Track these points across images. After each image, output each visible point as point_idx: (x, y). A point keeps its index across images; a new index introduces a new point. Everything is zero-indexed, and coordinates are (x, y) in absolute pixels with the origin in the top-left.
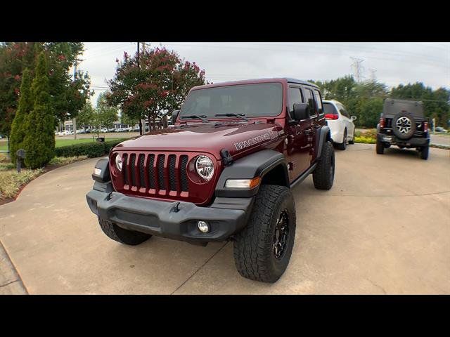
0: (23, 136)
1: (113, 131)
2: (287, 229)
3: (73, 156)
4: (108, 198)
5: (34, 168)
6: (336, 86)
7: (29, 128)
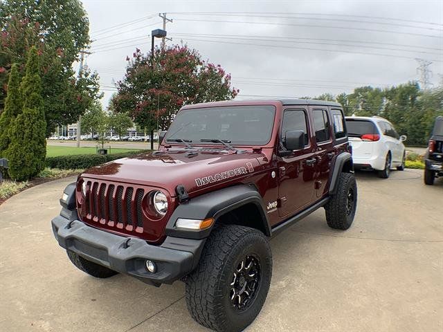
0: (9, 142)
1: (127, 140)
2: (257, 276)
3: (68, 169)
4: (69, 226)
5: (19, 181)
6: (399, 95)
7: (15, 134)
